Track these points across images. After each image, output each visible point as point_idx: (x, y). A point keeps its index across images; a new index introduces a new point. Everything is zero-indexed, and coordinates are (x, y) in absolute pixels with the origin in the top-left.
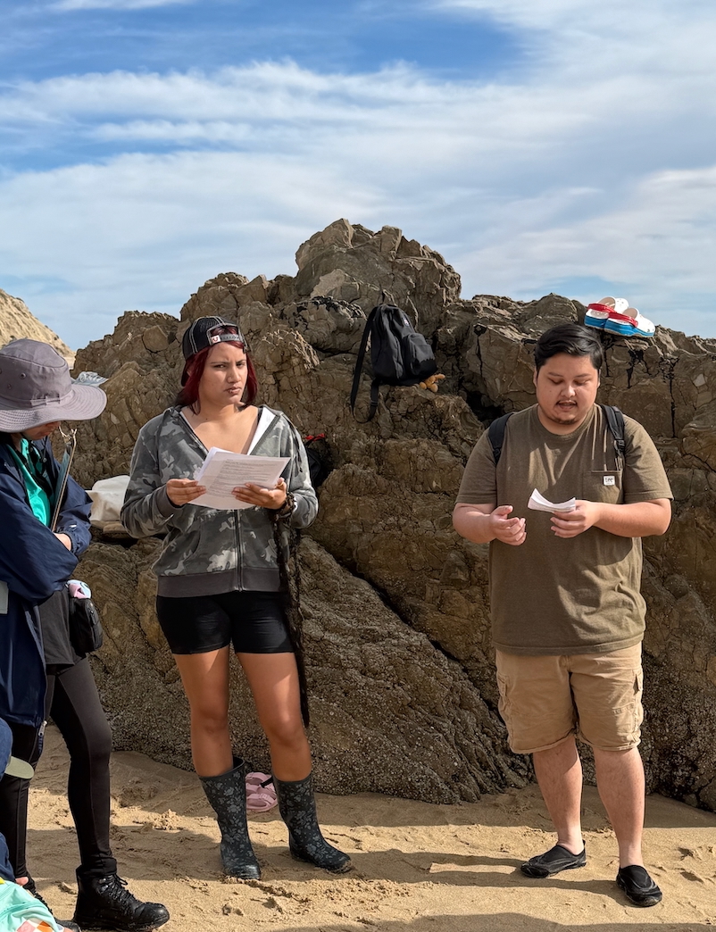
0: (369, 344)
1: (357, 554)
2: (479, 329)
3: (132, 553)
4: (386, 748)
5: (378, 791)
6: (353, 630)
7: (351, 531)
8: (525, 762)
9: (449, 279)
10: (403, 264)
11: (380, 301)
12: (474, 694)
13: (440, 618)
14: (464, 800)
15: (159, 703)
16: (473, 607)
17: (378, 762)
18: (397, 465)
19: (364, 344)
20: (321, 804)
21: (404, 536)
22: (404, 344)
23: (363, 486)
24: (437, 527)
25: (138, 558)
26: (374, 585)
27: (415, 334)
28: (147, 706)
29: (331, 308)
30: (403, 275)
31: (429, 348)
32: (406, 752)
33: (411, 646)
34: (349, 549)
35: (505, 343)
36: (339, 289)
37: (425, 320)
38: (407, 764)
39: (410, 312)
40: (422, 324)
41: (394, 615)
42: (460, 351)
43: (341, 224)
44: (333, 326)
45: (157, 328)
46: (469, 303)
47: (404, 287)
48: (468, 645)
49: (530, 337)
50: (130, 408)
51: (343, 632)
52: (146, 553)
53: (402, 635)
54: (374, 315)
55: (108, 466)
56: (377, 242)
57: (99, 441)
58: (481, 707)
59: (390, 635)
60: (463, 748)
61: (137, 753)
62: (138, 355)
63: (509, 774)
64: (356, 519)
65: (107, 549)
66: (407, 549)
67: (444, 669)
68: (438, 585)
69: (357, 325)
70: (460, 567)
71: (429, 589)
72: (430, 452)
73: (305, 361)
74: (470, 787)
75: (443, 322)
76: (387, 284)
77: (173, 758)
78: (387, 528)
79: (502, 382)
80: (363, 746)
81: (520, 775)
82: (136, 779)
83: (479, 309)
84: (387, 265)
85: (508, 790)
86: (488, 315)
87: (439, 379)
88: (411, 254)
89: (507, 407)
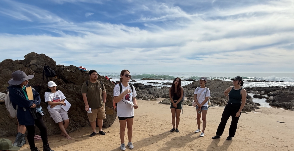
2: (63, 69)
9: (54, 62)
30: (47, 61)
35: (67, 71)
44: (37, 68)
46: (58, 66)
56: (41, 56)
75: (55, 68)
79: (67, 77)
88: (47, 58)
89: (68, 80)
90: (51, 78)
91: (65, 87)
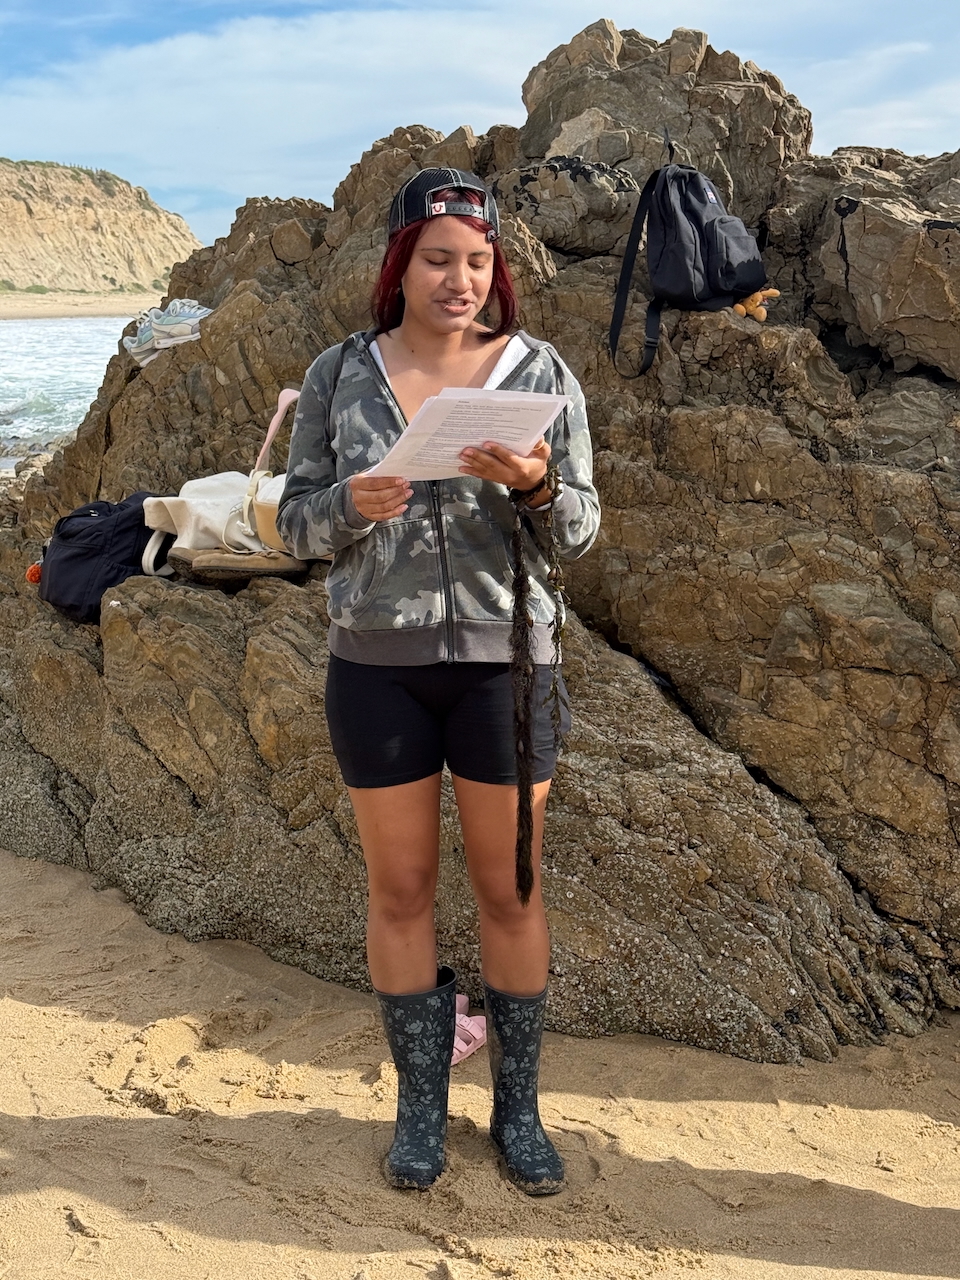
0: (644, 237)
1: (618, 610)
2: (844, 204)
3: (239, 604)
4: (667, 958)
5: (652, 1033)
6: (609, 747)
7: (608, 569)
8: (919, 988)
9: (789, 119)
10: (707, 95)
11: (666, 160)
12: (827, 863)
13: (768, 726)
14: (809, 1055)
15: (278, 863)
16: (826, 708)
17: (653, 982)
18: (692, 453)
19: (635, 238)
20: (550, 1053)
21: (702, 579)
22: (707, 235)
23: (629, 491)
24: (762, 564)
25: (248, 612)
26: (649, 666)
27: (727, 217)
28: (259, 867)
29: (578, 176)
30: (709, 114)
31: (752, 242)
32: (703, 967)
33: (713, 777)
34: (605, 601)
35: (892, 229)
36: (595, 143)
37: (747, 193)
38: (703, 989)
39: (719, 180)
40: (741, 201)
41: (683, 720)
42: (808, 248)
43: (600, 29)
44: (582, 207)
45: (294, 223)
46: (827, 160)
47: (710, 135)
48: (816, 774)
49: (939, 217)
50: (245, 358)
51: (592, 750)
52: (261, 604)
53: (696, 757)
54: (655, 184)
55: (210, 456)
56: (663, 57)
57: (198, 413)
58: (840, 888)
59: (675, 756)
60: (806, 962)
61: (244, 944)
62: (262, 270)
63: (891, 1007)
64: (618, 548)
65: (198, 597)
66: (707, 604)
67: (772, 820)
68: (763, 668)
69: (625, 206)
70: (803, 637)
71: (746, 675)
72: (750, 429)
73: (531, 271)
74: (818, 1032)
75: (778, 196)
76: (680, 130)
77: (300, 957)
78: (671, 564)
79: (885, 302)
80: (626, 952)
81: (911, 1011)
82: (239, 993)
83: (844, 171)
84: (680, 98)
85: (888, 1038)
86: (861, 181)
87: (770, 299)
88: (724, 77)
89: (894, 347)
90: (693, 316)
91: (837, 434)
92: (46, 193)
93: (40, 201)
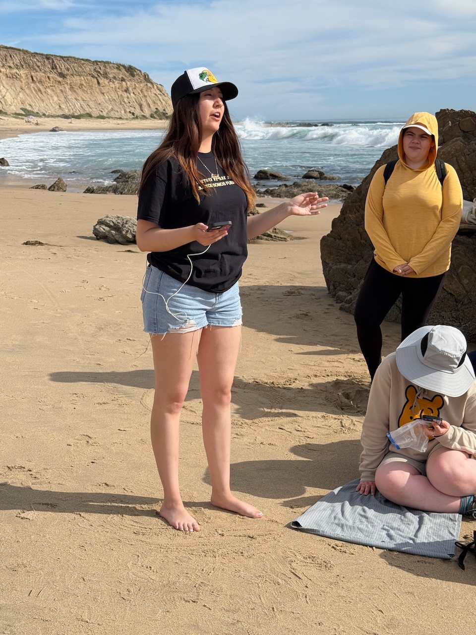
45: (469, 119)
92: (105, 75)
93: (103, 78)
